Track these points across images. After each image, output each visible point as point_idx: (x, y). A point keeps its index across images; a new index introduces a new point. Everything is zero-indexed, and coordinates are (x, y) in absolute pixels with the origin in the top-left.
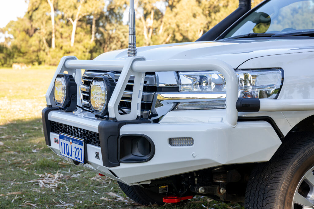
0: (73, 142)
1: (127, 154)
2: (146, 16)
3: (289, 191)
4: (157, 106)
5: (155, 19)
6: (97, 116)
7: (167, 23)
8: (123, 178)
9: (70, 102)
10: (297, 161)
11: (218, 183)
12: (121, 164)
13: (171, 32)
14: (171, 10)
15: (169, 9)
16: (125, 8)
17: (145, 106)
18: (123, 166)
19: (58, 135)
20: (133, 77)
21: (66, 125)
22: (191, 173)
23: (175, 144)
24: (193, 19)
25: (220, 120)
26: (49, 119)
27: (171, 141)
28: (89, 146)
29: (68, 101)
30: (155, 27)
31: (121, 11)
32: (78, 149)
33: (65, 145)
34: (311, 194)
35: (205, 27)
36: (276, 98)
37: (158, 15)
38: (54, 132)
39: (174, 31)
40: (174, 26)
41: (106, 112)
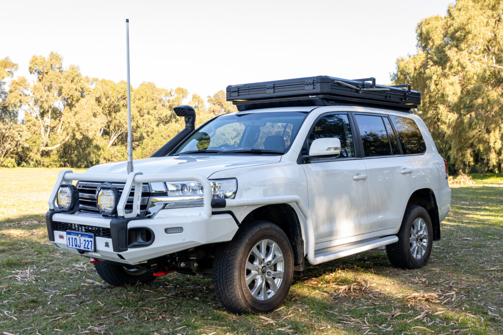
0: (81, 236)
1: (134, 242)
2: (42, 114)
3: (243, 260)
4: (151, 207)
5: (52, 117)
6: (103, 216)
7: (66, 123)
8: (129, 259)
9: (74, 206)
10: (247, 239)
11: (192, 260)
12: (128, 249)
13: (70, 130)
14: (70, 109)
15: (67, 108)
16: (20, 107)
17: (143, 207)
18: (130, 250)
19: (66, 233)
20: (134, 186)
21: (71, 224)
22: (174, 254)
23: (169, 232)
24: (93, 118)
25: (198, 214)
26: (53, 220)
27: (166, 230)
28: (98, 238)
29: (73, 205)
30: (52, 126)
31: (16, 110)
32: (88, 241)
33: (74, 240)
34: (256, 262)
35: (106, 127)
36: (234, 198)
37: (56, 114)
38: (57, 230)
39: (74, 130)
40: (73, 125)
41: (115, 211)
